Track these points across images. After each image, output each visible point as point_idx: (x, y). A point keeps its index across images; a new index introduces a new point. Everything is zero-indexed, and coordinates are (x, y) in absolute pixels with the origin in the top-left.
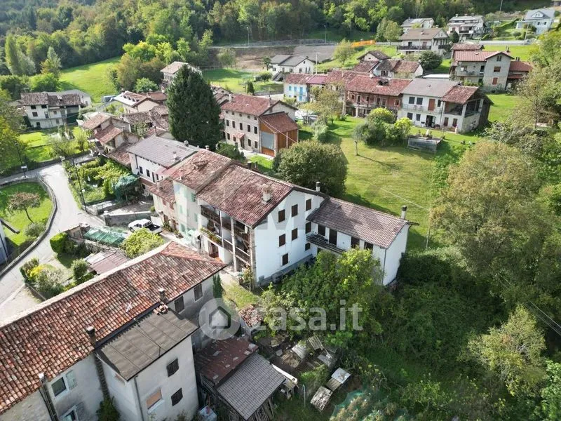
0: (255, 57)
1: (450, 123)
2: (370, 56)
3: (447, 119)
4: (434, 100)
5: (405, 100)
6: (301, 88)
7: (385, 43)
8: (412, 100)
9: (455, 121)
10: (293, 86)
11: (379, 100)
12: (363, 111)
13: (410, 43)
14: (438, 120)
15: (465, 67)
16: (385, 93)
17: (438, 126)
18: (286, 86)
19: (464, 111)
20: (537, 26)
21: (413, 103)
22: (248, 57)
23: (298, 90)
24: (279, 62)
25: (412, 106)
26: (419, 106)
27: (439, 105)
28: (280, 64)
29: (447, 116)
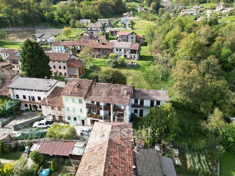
0: (16, 35)
1: (133, 57)
2: (86, 34)
3: (131, 56)
4: (126, 49)
5: (115, 50)
6: (61, 48)
7: (77, 28)
8: (117, 50)
9: (134, 56)
10: (56, 47)
11: (103, 51)
12: (97, 56)
13: (91, 29)
14: (128, 56)
15: (122, 37)
16: (106, 48)
17: (129, 58)
18: (53, 48)
19: (137, 52)
20: (125, 23)
21: (118, 51)
22: (12, 35)
23: (60, 49)
24: (39, 37)
25: (118, 52)
26: (120, 52)
27: (128, 51)
28: (39, 38)
29: (131, 54)
